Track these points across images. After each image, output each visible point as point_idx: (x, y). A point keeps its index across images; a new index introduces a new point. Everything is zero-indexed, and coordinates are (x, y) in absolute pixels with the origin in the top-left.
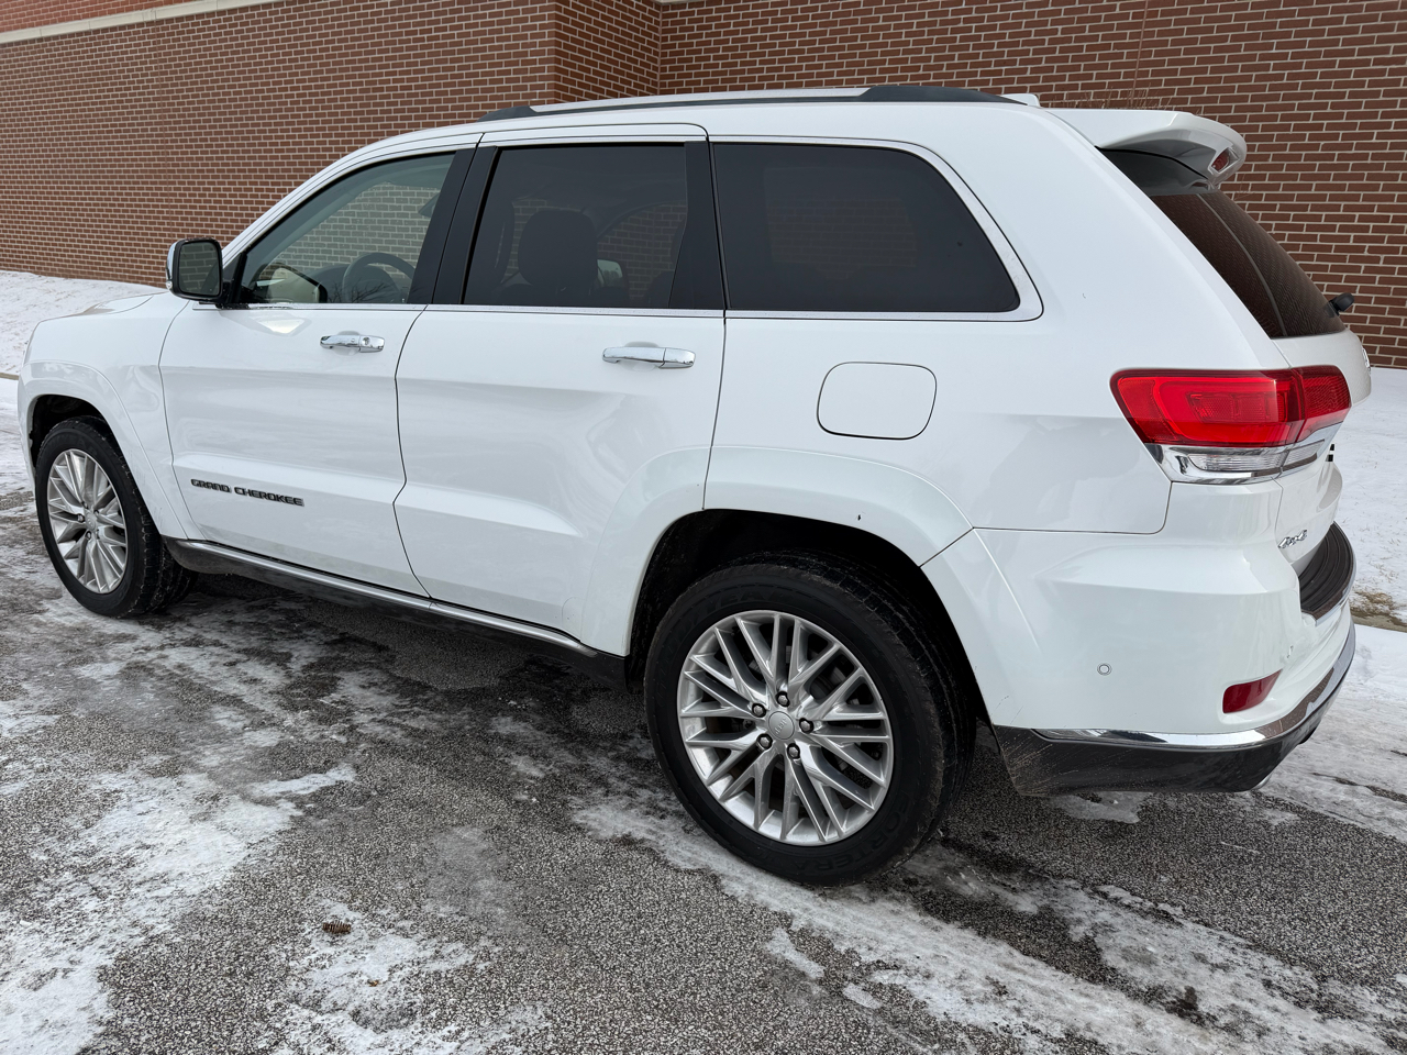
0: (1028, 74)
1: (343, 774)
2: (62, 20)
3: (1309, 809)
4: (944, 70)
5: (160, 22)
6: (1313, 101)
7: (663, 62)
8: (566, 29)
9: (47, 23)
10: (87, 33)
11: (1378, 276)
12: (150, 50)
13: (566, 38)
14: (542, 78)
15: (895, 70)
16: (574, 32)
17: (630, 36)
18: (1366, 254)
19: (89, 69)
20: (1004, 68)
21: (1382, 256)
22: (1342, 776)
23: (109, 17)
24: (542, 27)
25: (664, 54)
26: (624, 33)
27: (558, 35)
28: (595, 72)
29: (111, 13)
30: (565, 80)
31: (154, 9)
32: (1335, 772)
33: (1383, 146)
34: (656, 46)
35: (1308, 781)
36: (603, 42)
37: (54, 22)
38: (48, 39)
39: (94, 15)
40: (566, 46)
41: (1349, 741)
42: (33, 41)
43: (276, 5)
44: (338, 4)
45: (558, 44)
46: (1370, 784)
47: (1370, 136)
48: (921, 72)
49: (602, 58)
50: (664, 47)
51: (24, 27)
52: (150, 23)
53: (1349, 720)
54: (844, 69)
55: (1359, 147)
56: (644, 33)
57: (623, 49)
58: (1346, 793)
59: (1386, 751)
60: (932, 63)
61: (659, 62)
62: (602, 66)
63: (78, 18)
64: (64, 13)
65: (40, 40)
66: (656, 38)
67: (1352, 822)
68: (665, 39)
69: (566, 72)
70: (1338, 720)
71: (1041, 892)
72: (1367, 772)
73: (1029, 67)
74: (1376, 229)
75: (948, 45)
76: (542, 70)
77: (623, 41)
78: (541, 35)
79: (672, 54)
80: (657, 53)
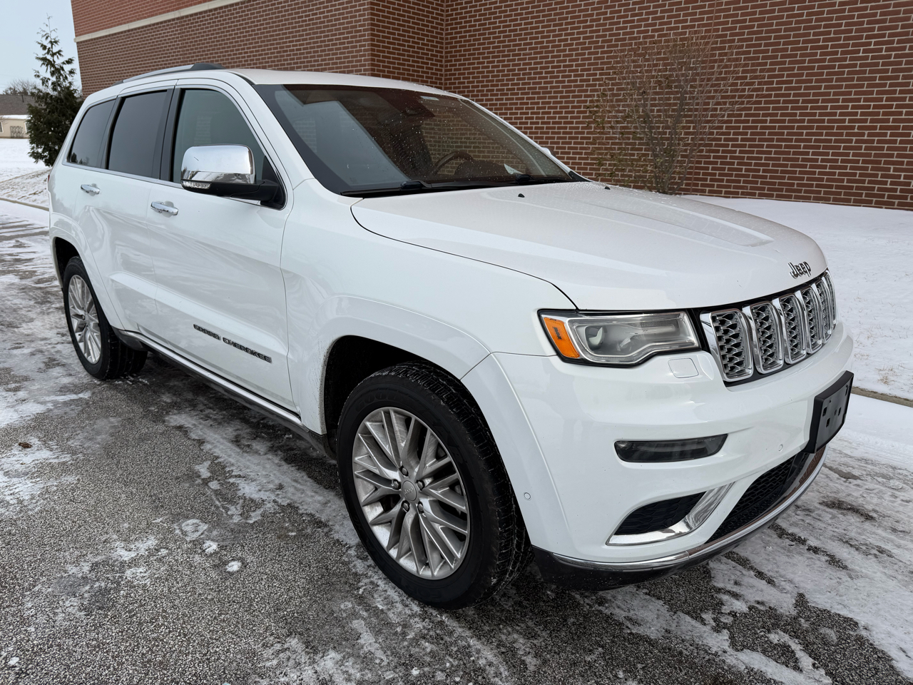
0: (650, 21)
1: (84, 396)
2: (138, 19)
4: (602, 22)
5: (182, 17)
6: (822, 30)
7: (447, 25)
8: (378, 10)
9: (131, 21)
10: (150, 26)
11: (864, 145)
12: (179, 34)
13: (378, 15)
14: (365, 40)
15: (574, 23)
16: (384, 11)
17: (424, 11)
18: (856, 130)
19: (152, 46)
20: (636, 18)
21: (866, 132)
23: (159, 16)
24: (364, 10)
25: (447, 20)
26: (418, 9)
27: (372, 14)
28: (399, 35)
29: (160, 13)
30: (378, 41)
31: (180, 10)
33: (867, 58)
34: (442, 15)
36: (404, 16)
37: (135, 21)
38: (132, 30)
39: (152, 16)
40: (378, 20)
42: (125, 32)
43: (242, 3)
44: (265, 2)
45: (373, 20)
47: (858, 52)
48: (588, 23)
49: (404, 26)
50: (447, 16)
51: (121, 24)
52: (178, 19)
54: (545, 24)
55: (851, 59)
56: (433, 8)
57: (418, 19)
60: (595, 17)
61: (444, 25)
62: (403, 31)
63: (145, 18)
64: (139, 15)
65: (129, 31)
66: (442, 11)
68: (447, 11)
69: (379, 36)
73: (651, 16)
74: (862, 114)
75: (603, 5)
76: (364, 35)
78: (364, 15)
79: (452, 20)
80: (442, 20)
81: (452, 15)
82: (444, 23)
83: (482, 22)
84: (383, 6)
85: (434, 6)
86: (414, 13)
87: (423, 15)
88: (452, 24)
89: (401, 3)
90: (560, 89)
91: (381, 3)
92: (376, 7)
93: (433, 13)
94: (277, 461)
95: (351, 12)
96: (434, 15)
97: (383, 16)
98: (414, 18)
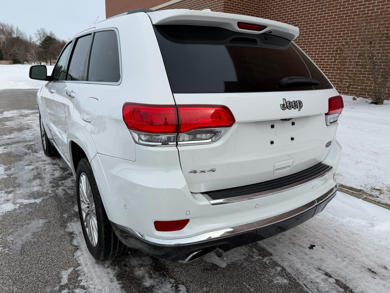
1: (38, 201)
3: (298, 281)
4: (346, 6)
7: (261, 12)
8: (228, 5)
13: (228, 8)
15: (330, 7)
17: (250, 5)
22: (330, 273)
24: (221, 5)
25: (262, 10)
26: (248, 5)
32: (328, 271)
34: (259, 7)
35: (312, 270)
36: (240, 8)
41: (353, 260)
46: (339, 278)
48: (338, 7)
50: (262, 8)
53: (363, 252)
54: (314, 8)
56: (255, 4)
57: (247, 9)
58: (322, 280)
59: (366, 268)
60: (342, 4)
61: (260, 12)
66: (260, 5)
67: (308, 291)
68: (262, 5)
70: (358, 251)
71: (158, 280)
72: (344, 274)
77: (248, 7)
78: (221, 8)
79: (264, 9)
80: (259, 10)
81: (264, 7)
82: (260, 11)
83: (280, 10)
84: (230, 3)
85: (256, 3)
86: (245, 7)
87: (250, 8)
88: (264, 12)
89: (240, 1)
90: (319, 42)
91: (229, 2)
92: (227, 4)
93: (255, 6)
94: (111, 276)
95: (215, 7)
96: (256, 7)
97: (230, 8)
98: (245, 9)
